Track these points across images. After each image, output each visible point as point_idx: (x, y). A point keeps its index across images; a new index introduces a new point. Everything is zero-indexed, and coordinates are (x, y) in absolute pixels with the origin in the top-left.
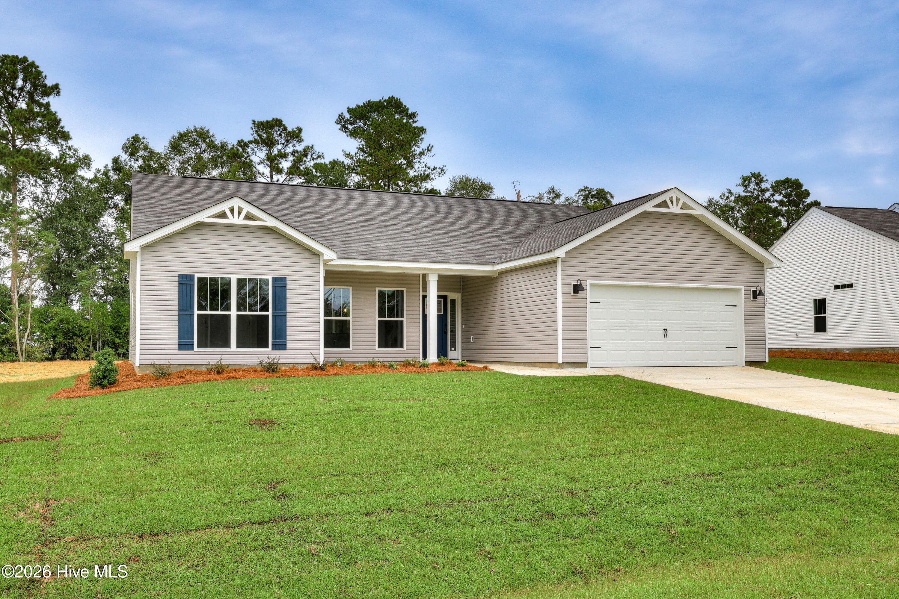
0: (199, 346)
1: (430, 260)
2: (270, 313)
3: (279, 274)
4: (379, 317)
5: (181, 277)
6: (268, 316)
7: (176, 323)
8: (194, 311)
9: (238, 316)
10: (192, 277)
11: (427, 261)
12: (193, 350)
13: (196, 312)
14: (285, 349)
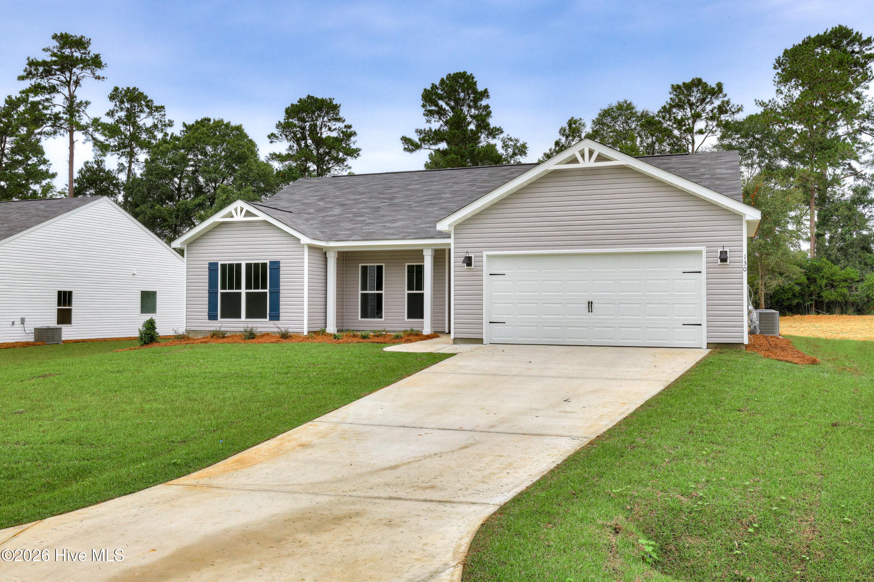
0: (223, 317)
1: (417, 237)
2: (267, 291)
3: (275, 258)
4: (408, 290)
5: (210, 264)
6: (266, 292)
7: (207, 299)
8: (218, 291)
9: (247, 294)
10: (217, 264)
11: (412, 237)
12: (217, 320)
13: (220, 291)
14: (278, 320)
